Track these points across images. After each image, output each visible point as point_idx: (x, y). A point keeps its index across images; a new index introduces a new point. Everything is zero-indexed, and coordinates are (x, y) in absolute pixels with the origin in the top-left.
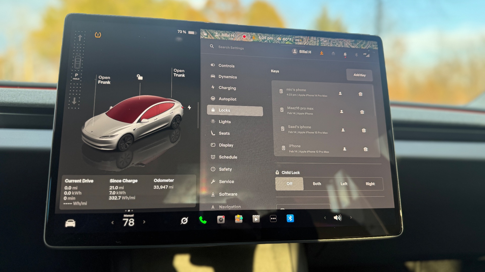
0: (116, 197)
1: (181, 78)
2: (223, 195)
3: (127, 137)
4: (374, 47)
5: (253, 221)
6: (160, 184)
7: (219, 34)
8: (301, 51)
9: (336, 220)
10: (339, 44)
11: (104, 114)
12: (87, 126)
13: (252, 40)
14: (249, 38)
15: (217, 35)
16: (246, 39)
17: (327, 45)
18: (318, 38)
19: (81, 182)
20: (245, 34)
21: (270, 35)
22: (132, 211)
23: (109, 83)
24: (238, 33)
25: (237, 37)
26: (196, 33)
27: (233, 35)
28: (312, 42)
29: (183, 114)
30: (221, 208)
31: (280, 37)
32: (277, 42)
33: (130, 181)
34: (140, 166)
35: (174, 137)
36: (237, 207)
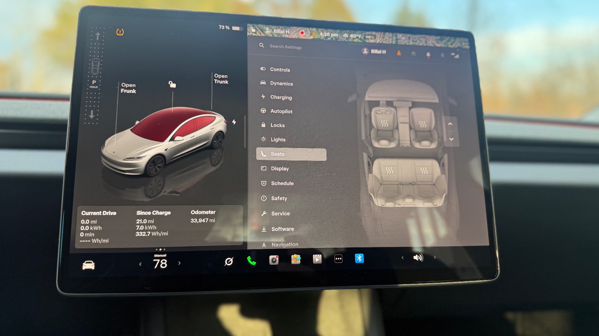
0: (144, 233)
1: (224, 85)
2: (277, 229)
3: (158, 159)
4: (465, 45)
5: (314, 262)
6: (198, 217)
7: (271, 30)
8: (373, 51)
9: (416, 260)
10: (421, 41)
11: (128, 131)
12: (108, 145)
13: (311, 37)
14: (307, 34)
15: (268, 31)
16: (304, 36)
17: (406, 43)
18: (394, 34)
19: (101, 215)
20: (303, 30)
21: (335, 31)
22: (164, 249)
23: (134, 91)
24: (294, 29)
25: (294, 33)
26: (242, 29)
27: (288, 31)
28: (387, 39)
29: (226, 130)
30: (275, 246)
31: (347, 33)
32: (343, 39)
33: (161, 213)
34: (173, 194)
35: (215, 159)
36: (294, 245)
